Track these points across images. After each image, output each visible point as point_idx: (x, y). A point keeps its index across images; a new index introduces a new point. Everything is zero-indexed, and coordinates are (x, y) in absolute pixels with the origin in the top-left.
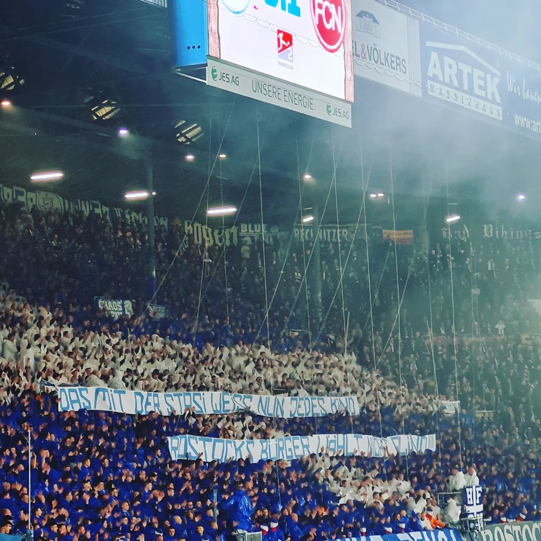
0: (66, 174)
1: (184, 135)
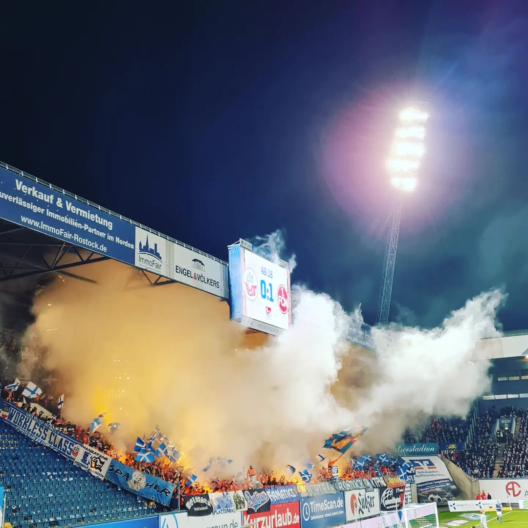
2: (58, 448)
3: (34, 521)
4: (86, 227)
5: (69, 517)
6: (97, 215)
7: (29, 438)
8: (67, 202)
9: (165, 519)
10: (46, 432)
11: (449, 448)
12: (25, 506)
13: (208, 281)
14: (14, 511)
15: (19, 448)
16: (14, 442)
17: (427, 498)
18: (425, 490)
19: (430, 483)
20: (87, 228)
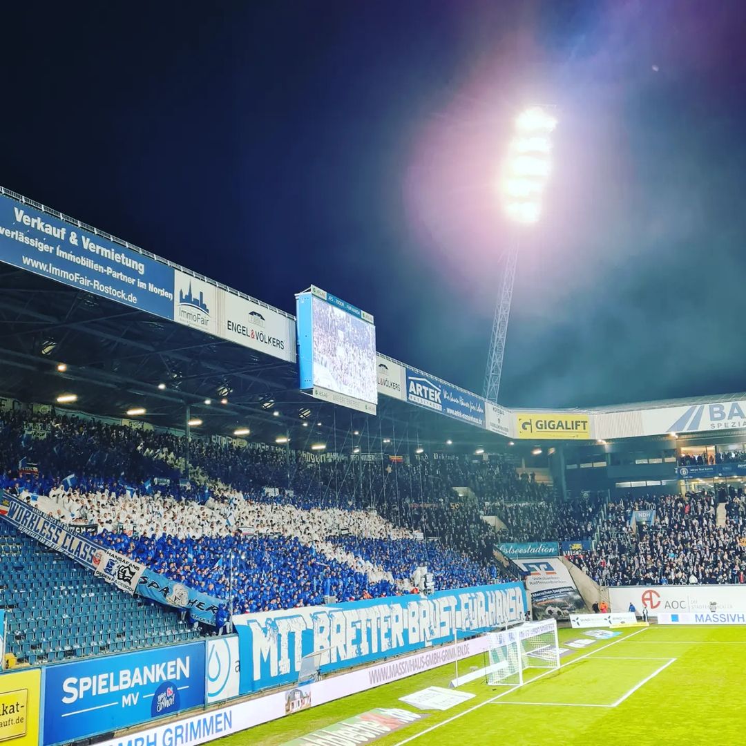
0: (251, 431)
1: (302, 414)
2: (75, 554)
3: (45, 651)
4: (109, 270)
5: (90, 644)
6: (123, 255)
7: (37, 541)
8: (83, 238)
9: (214, 645)
10: (58, 533)
11: (573, 548)
12: (32, 630)
13: (269, 340)
14: (18, 638)
15: (23, 555)
16: (16, 547)
17: (544, 611)
18: (542, 601)
19: (549, 592)
20: (111, 272)
